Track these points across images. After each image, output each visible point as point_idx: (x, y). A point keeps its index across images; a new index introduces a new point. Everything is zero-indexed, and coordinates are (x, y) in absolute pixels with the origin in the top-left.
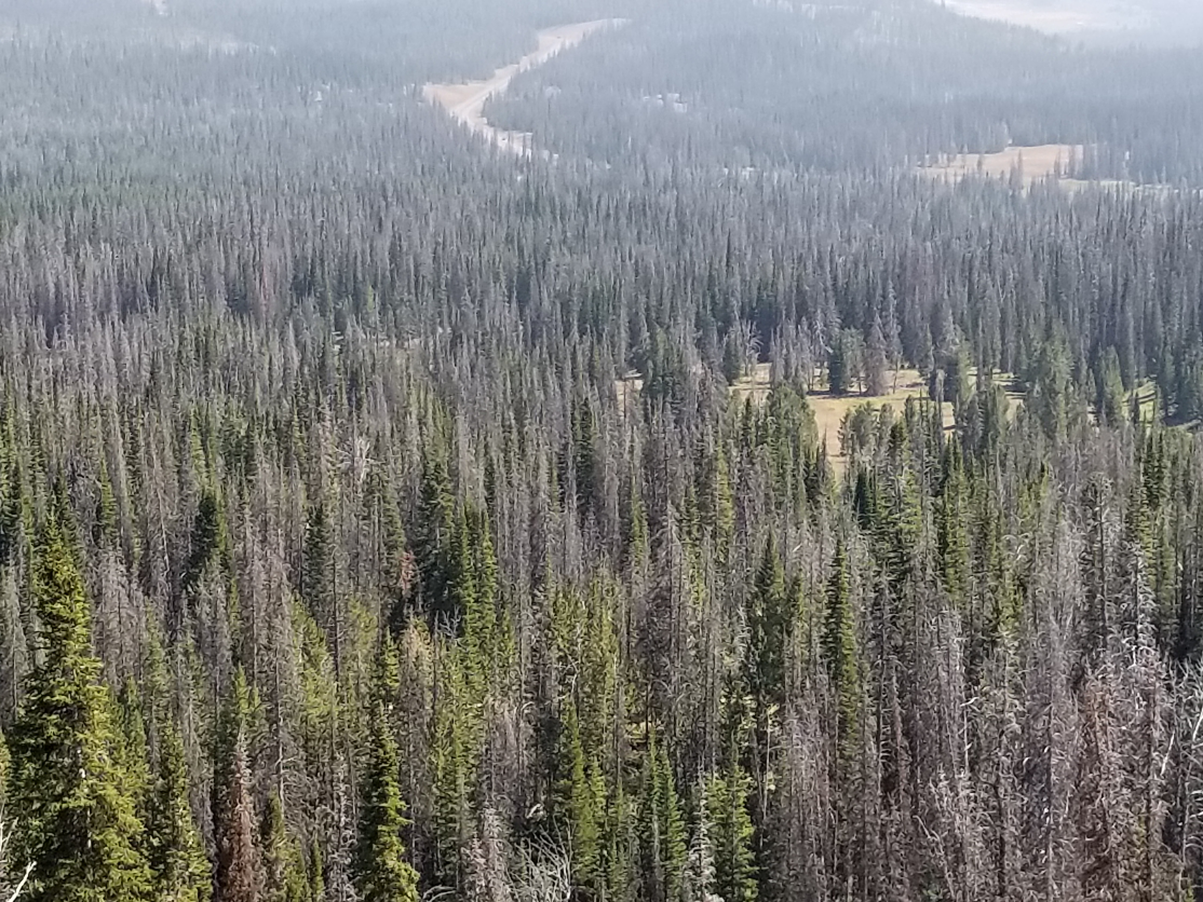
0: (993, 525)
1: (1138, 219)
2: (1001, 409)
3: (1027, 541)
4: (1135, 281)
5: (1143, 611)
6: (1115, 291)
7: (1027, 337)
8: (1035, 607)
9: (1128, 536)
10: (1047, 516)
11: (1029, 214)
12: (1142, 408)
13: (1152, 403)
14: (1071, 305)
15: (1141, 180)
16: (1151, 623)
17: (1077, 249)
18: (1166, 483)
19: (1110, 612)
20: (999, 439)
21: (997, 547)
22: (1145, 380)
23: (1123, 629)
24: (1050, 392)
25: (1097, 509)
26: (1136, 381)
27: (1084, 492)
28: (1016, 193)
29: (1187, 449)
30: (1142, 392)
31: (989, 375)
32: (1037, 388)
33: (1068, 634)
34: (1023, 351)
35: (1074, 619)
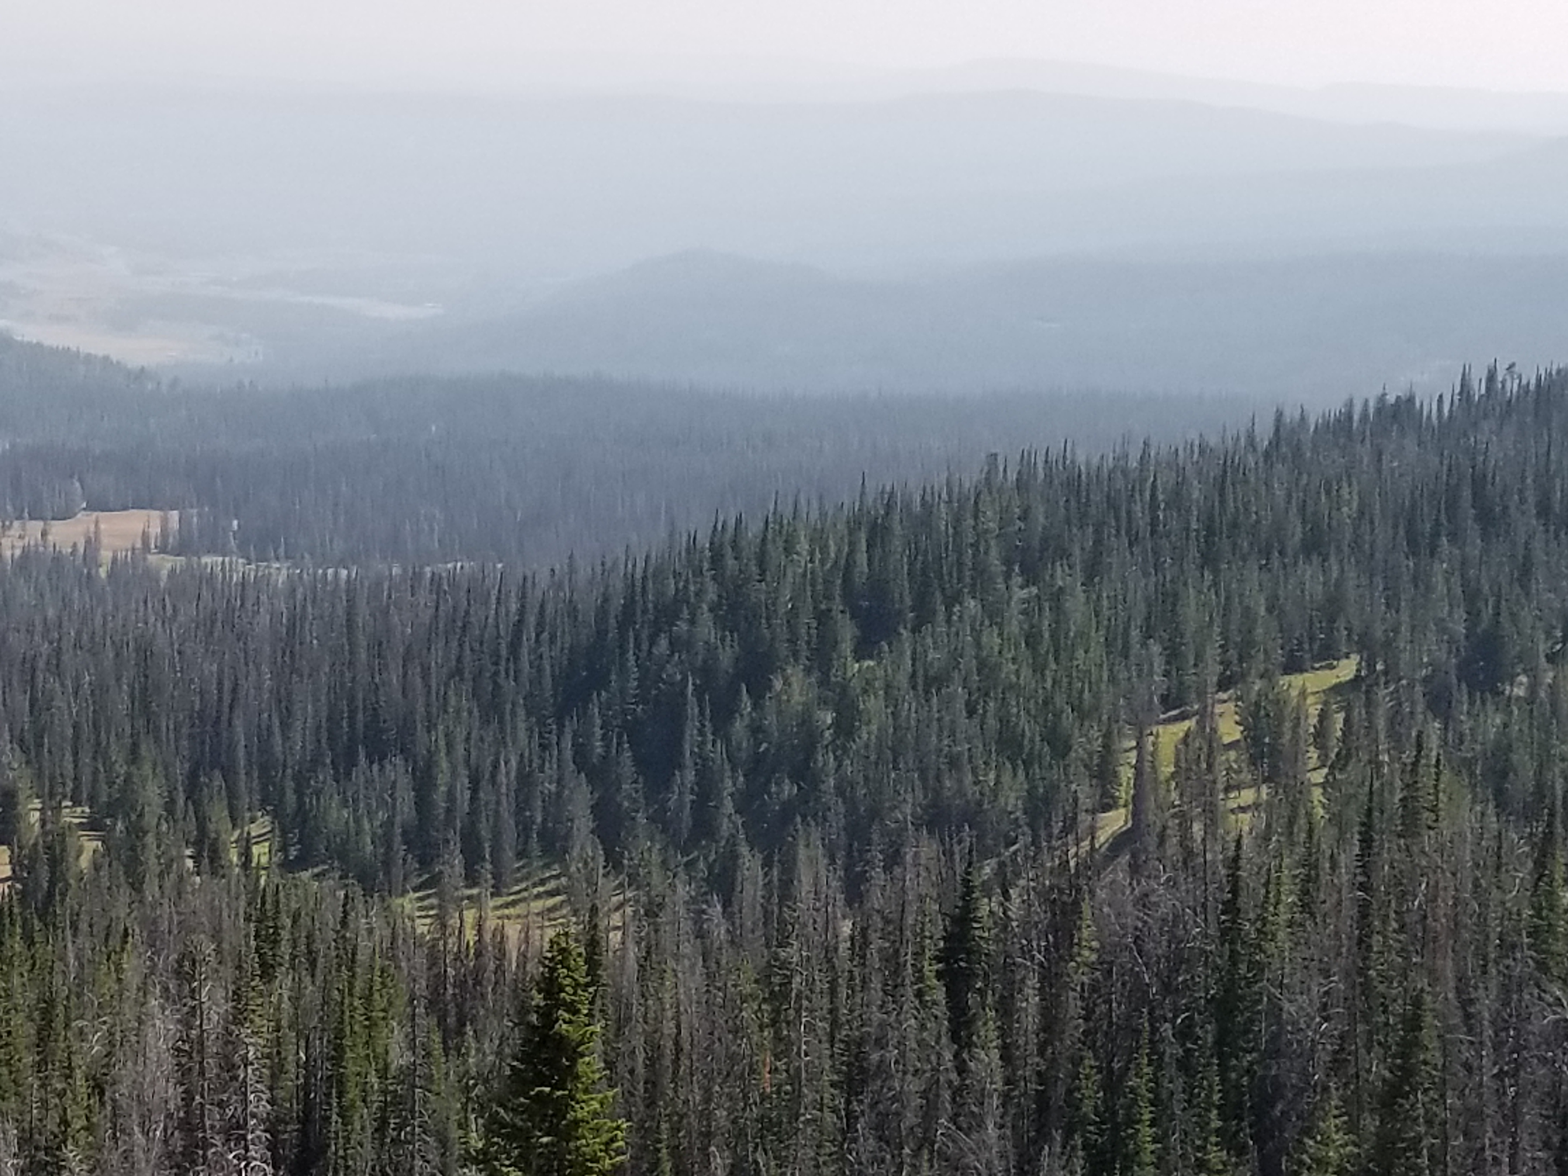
0: (60, 1009)
1: (249, 605)
2: (73, 854)
3: (104, 1027)
4: (247, 686)
5: (254, 1116)
6: (220, 699)
7: (106, 758)
8: (115, 1115)
9: (235, 1018)
10: (132, 993)
11: (109, 598)
12: (255, 850)
13: (267, 844)
14: (163, 715)
15: (253, 555)
16: (265, 1131)
17: (172, 644)
18: (285, 949)
19: (213, 1118)
20: (70, 893)
21: (66, 1038)
22: (260, 814)
23: (228, 1140)
24: (136, 831)
25: (196, 984)
26: (248, 815)
27: (180, 962)
28: (93, 572)
29: (312, 903)
30: (255, 830)
31: (58, 808)
32: (120, 826)
33: (157, 1149)
34: (102, 776)
35: (165, 1129)
